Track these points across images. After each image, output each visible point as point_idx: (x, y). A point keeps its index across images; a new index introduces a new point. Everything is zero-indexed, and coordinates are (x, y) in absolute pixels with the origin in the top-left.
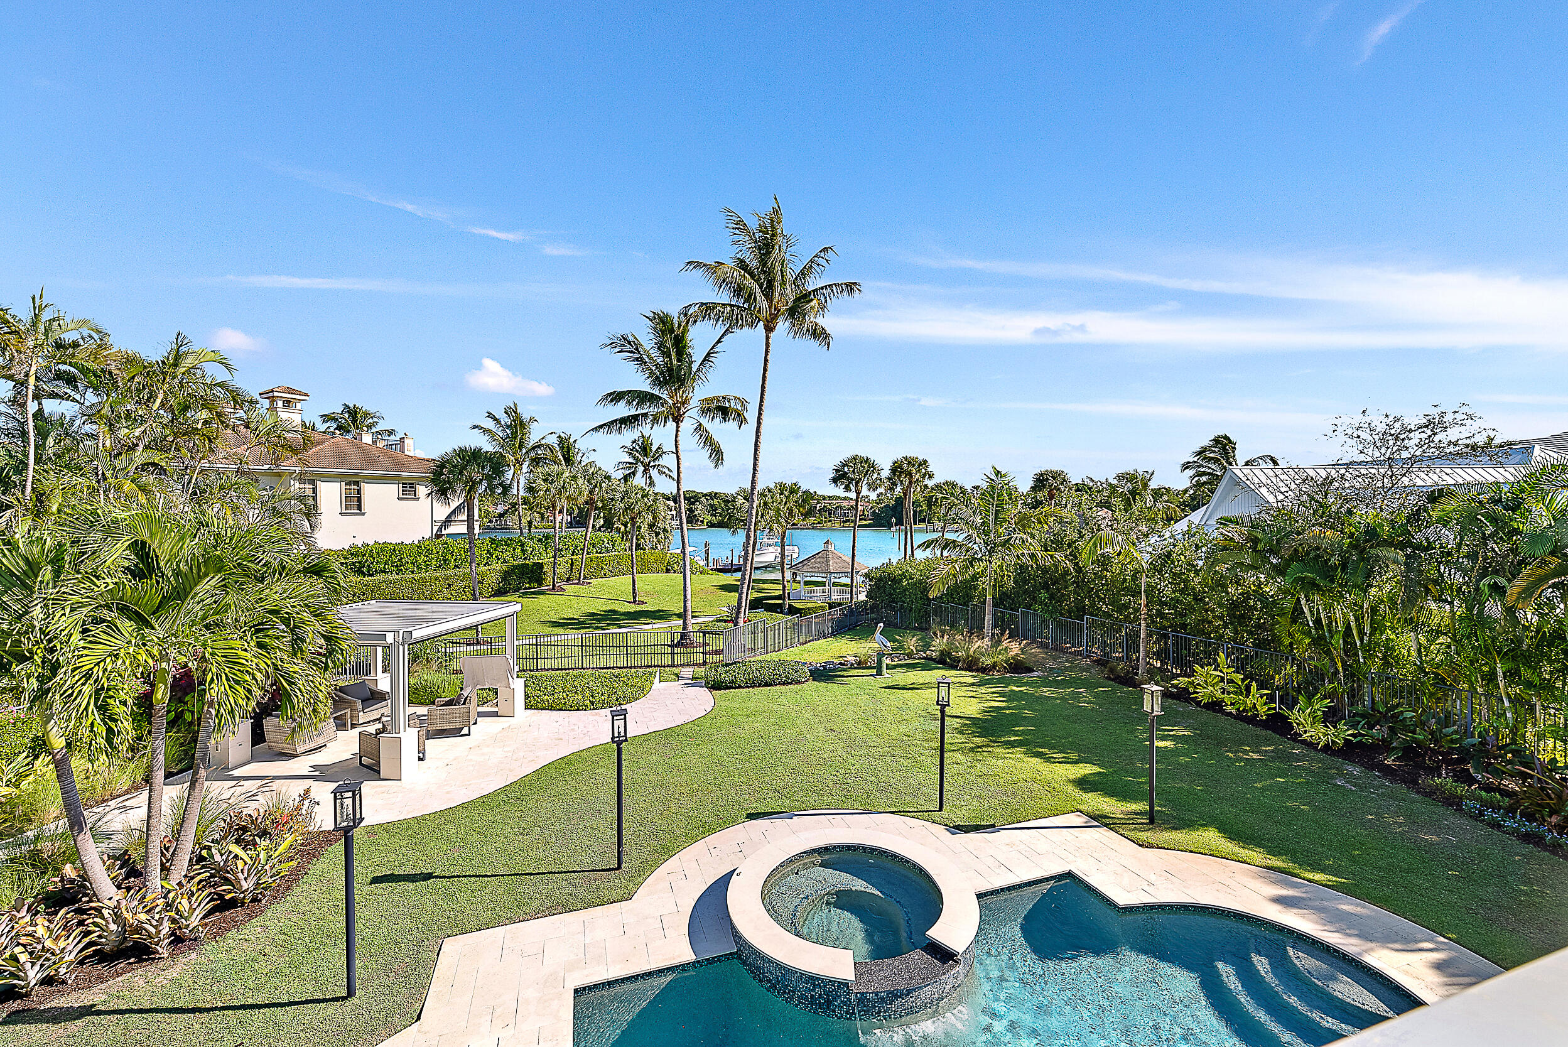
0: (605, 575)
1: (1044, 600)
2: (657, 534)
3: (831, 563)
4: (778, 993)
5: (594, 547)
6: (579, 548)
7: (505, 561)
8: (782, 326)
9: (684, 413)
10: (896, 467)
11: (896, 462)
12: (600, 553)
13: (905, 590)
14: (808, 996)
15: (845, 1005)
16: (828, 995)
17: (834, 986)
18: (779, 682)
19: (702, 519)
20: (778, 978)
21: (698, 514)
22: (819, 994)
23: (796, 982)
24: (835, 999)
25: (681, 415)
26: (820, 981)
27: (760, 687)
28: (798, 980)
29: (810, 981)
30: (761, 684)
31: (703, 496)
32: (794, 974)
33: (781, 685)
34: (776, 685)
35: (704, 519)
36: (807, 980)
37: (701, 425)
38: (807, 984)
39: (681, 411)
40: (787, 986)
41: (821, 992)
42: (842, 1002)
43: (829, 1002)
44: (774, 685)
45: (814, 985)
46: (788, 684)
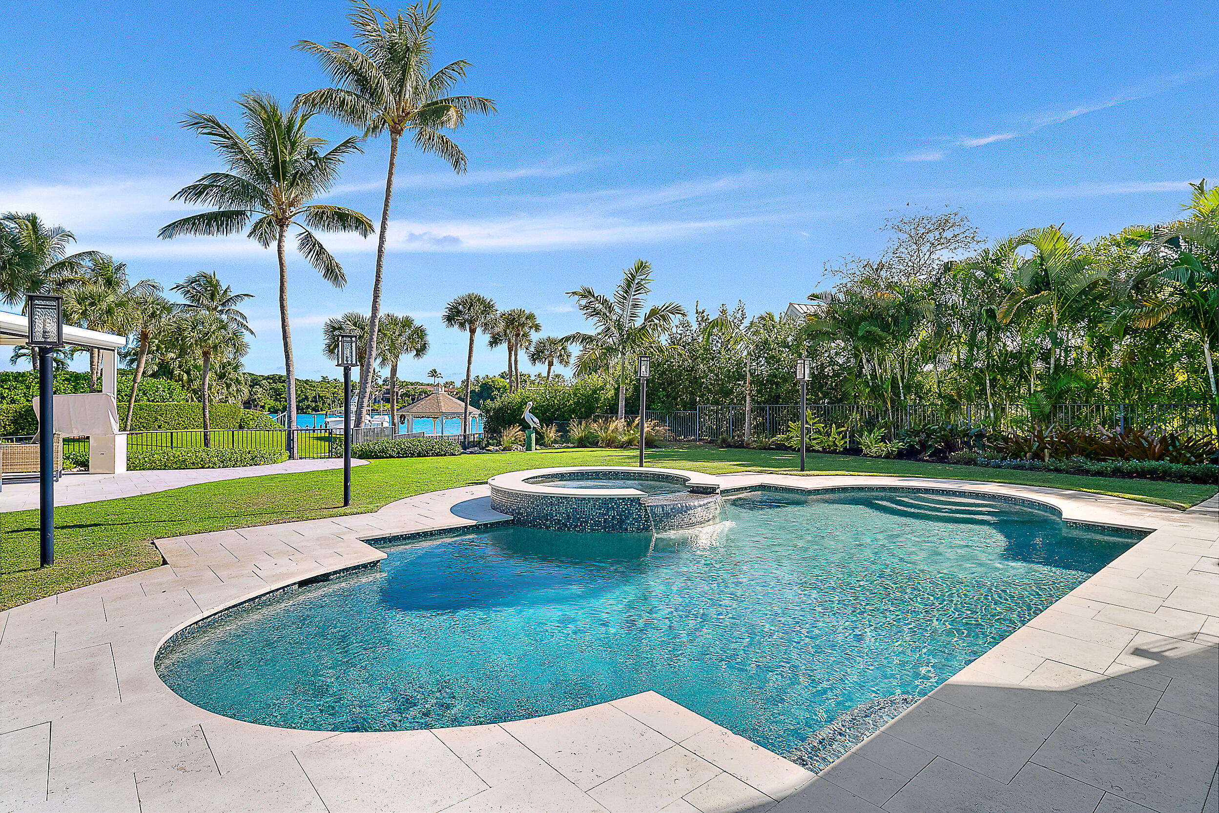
0: (159, 427)
1: (663, 398)
2: (228, 386)
3: (442, 404)
5: (145, 394)
6: (123, 394)
7: (13, 401)
8: (409, 131)
9: (291, 218)
12: (153, 401)
14: (601, 521)
15: (636, 522)
16: (621, 515)
17: (626, 505)
18: (433, 454)
19: (263, 404)
20: (568, 516)
21: (258, 398)
22: (613, 516)
23: (589, 511)
24: (627, 518)
25: (287, 218)
26: (613, 504)
27: (413, 457)
28: (592, 509)
29: (604, 506)
30: (414, 454)
31: (264, 379)
32: (587, 504)
33: (435, 456)
34: (429, 456)
35: (265, 404)
36: (600, 506)
37: (309, 235)
38: (600, 509)
39: (287, 214)
40: (579, 519)
41: (614, 514)
42: (634, 519)
43: (621, 522)
44: (427, 456)
45: (608, 509)
46: (442, 455)
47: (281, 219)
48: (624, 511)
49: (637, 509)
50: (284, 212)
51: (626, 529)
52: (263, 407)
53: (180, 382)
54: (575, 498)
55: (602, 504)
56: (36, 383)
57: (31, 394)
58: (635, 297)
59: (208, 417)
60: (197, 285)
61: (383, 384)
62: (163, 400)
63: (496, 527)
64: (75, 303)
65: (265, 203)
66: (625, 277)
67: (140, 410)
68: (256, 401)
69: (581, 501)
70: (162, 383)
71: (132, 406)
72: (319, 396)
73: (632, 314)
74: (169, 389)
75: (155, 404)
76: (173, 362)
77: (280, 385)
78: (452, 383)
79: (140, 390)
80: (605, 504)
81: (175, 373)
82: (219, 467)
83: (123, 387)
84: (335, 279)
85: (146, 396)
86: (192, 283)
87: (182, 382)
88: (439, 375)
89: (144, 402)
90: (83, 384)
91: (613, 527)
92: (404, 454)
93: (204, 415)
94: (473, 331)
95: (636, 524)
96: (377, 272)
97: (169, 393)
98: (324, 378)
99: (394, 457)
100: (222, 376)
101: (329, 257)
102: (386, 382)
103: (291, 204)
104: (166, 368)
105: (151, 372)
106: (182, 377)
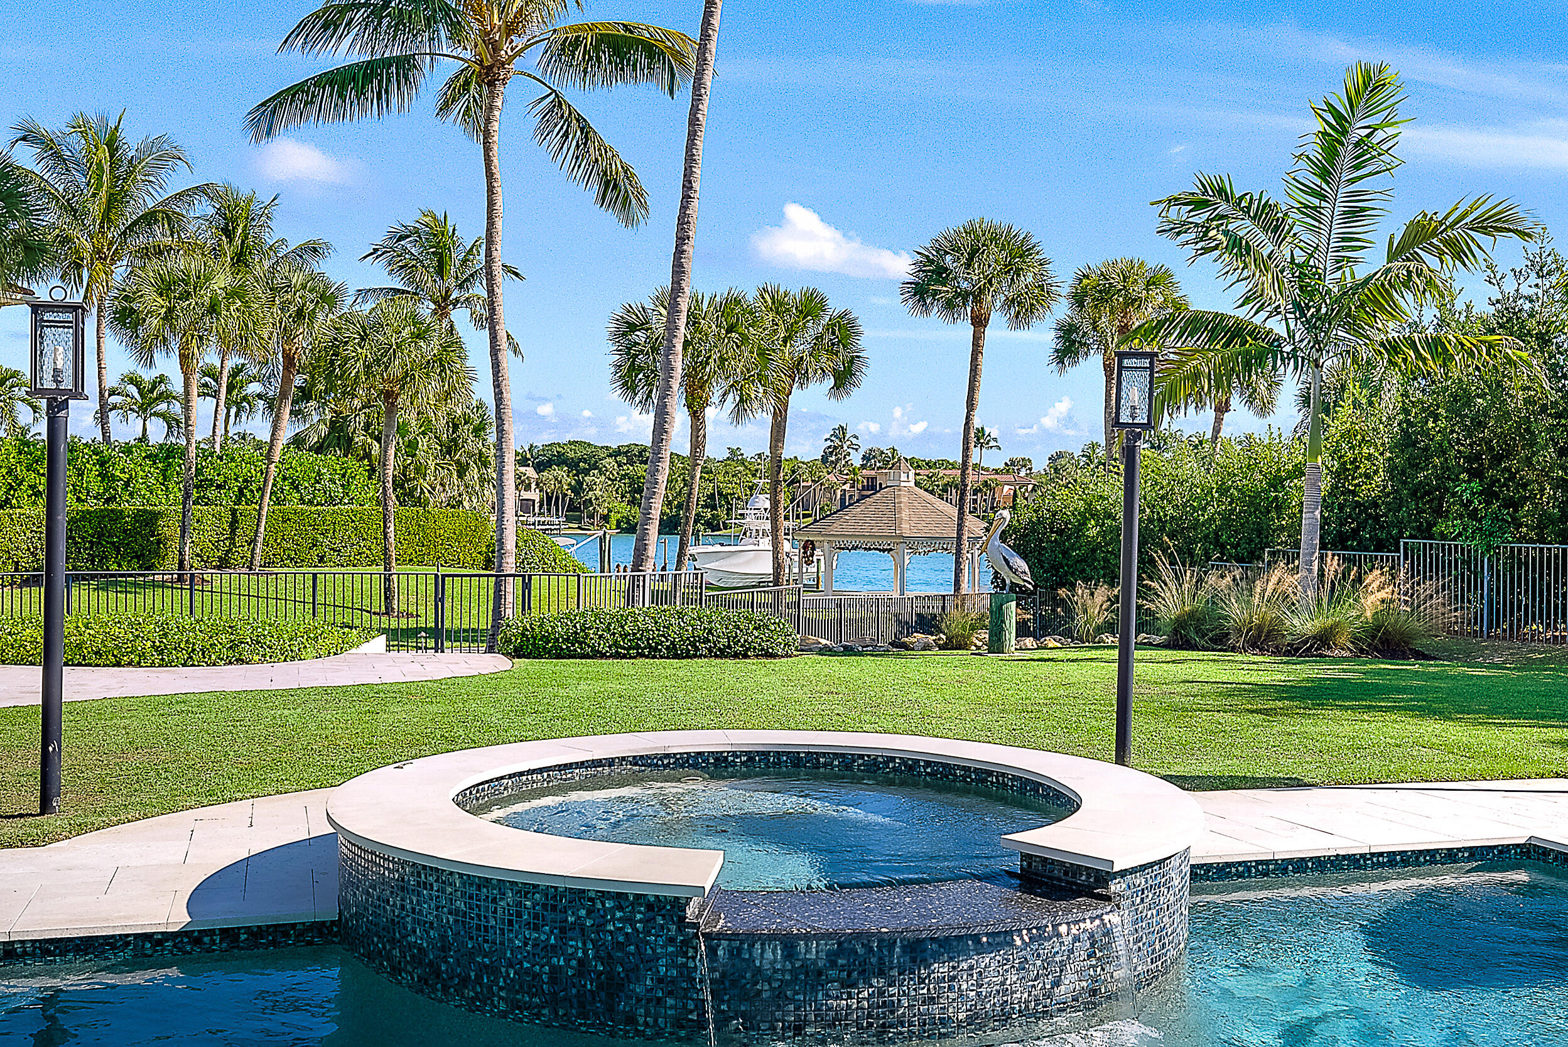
1: (1470, 502)
2: (463, 470)
3: (905, 515)
4: (445, 990)
6: (254, 487)
9: (511, 59)
10: (1084, 288)
11: (1086, 277)
12: (311, 502)
13: (1094, 551)
14: (539, 975)
15: (670, 993)
16: (608, 960)
17: (631, 921)
18: (710, 650)
19: (606, 512)
20: (443, 937)
21: (597, 499)
22: (581, 962)
23: (502, 930)
24: (633, 974)
25: (503, 64)
26: (583, 912)
27: (654, 657)
28: (510, 922)
29: (550, 916)
30: (656, 649)
31: (610, 456)
32: (494, 900)
33: (716, 656)
34: (700, 656)
35: (610, 511)
36: (536, 916)
37: (559, 103)
38: (536, 928)
39: (503, 52)
40: (471, 954)
41: (585, 952)
42: (660, 980)
43: (612, 987)
44: (695, 656)
45: (563, 930)
46: (736, 656)
47: (490, 68)
48: (620, 946)
49: (672, 940)
50: (496, 49)
51: (631, 1020)
52: (606, 518)
53: (366, 462)
54: (461, 875)
55: (544, 906)
56: (94, 464)
57: (84, 486)
58: (1352, 188)
59: (392, 540)
60: (410, 242)
61: (863, 467)
62: (331, 501)
63: (270, 943)
64: (155, 296)
65: (457, 32)
66: (1320, 126)
67: (284, 522)
68: (592, 505)
69: (479, 888)
70: (332, 460)
71: (264, 513)
72: (720, 494)
73: (1343, 240)
74: (344, 476)
75: (313, 509)
76: (355, 417)
77: (640, 469)
78: (1025, 463)
79: (285, 479)
80: (554, 908)
81: (357, 440)
82: (152, 665)
83: (254, 472)
84: (624, 205)
85: (298, 491)
86: (401, 238)
87: (370, 460)
88: (992, 443)
89: (293, 503)
90: (180, 466)
91: (582, 1005)
92: (630, 648)
93: (385, 534)
94: (980, 322)
95: (670, 1002)
96: (685, 176)
97: (342, 486)
98: (732, 452)
99: (603, 656)
100: (450, 448)
101: (604, 149)
102: (869, 460)
103: (511, 29)
104: (342, 431)
105: (316, 439)
106: (370, 450)
